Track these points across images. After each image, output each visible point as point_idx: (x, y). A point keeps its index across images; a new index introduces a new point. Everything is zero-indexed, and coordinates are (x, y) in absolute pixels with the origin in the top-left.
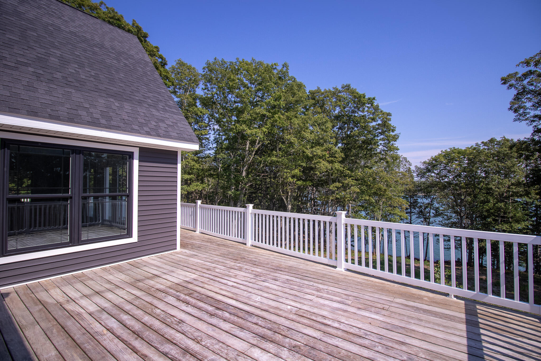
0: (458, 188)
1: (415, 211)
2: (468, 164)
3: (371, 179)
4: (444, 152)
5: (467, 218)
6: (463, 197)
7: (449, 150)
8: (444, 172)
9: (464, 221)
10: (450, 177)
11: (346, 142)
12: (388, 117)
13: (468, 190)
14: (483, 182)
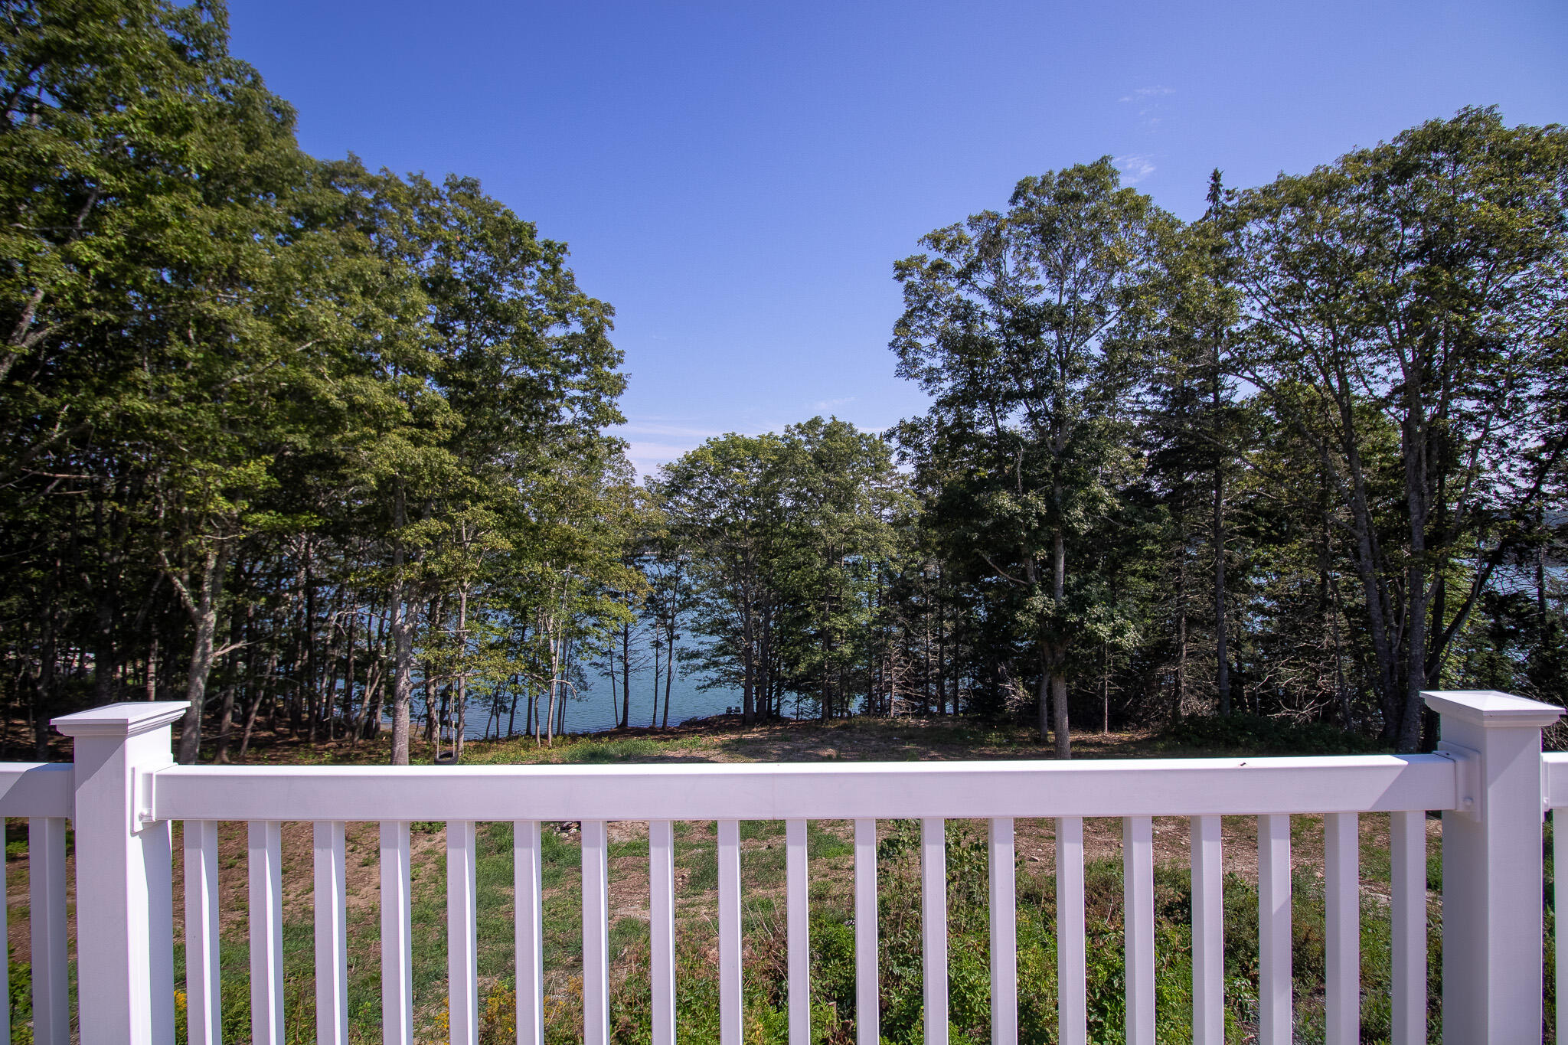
4: (712, 443)
6: (751, 557)
11: (464, 378)
12: (605, 317)
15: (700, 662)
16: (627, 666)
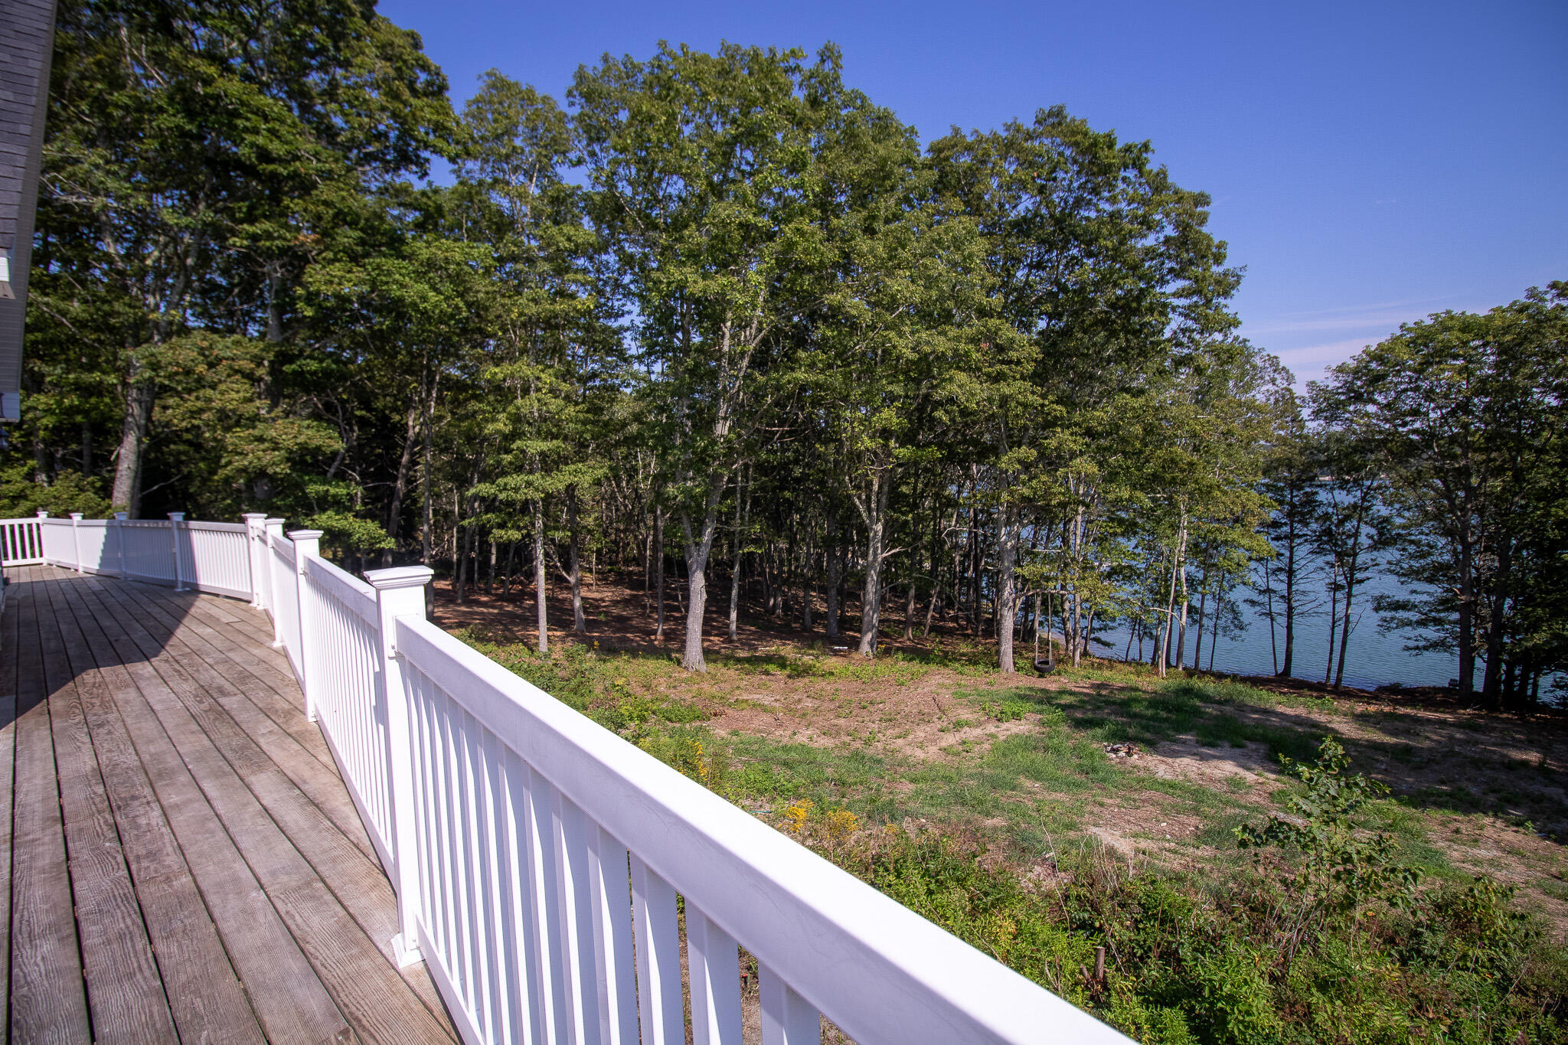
0: (1459, 451)
1: (1305, 531)
2: (1496, 365)
3: (1138, 429)
4: (1409, 330)
5: (1487, 549)
6: (1474, 481)
7: (1429, 322)
8: (1409, 402)
9: (1478, 560)
10: (1432, 415)
11: (1050, 309)
12: (1199, 209)
13: (1493, 455)
14: (1551, 425)
15: (1413, 616)
16: (1290, 609)
